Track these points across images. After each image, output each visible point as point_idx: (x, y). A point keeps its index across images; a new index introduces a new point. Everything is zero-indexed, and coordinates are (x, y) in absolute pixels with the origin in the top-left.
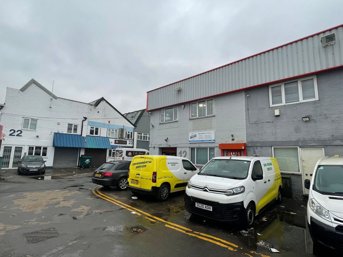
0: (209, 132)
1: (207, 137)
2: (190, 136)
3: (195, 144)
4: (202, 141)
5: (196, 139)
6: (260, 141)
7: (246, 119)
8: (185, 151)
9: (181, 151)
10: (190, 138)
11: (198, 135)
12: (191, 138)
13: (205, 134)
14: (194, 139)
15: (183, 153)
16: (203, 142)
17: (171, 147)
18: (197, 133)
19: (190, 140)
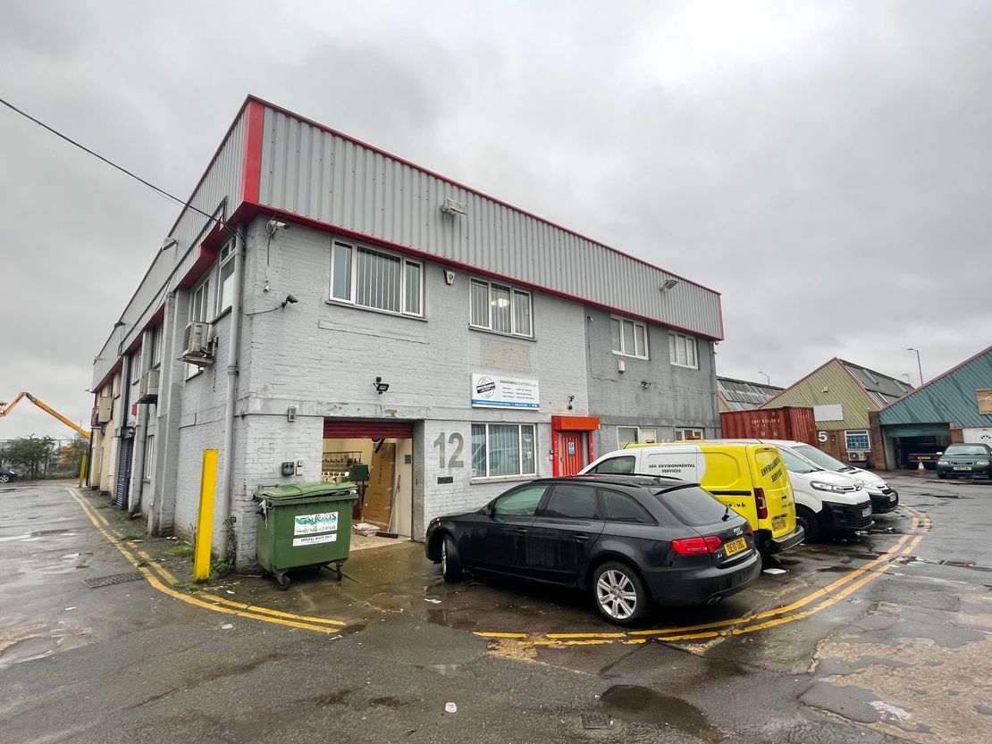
0: (527, 381)
1: (522, 396)
2: (475, 384)
3: (489, 412)
4: (511, 404)
5: (495, 396)
6: (605, 413)
7: (587, 367)
8: (456, 436)
9: (443, 434)
10: (475, 391)
11: (499, 386)
12: (479, 392)
13: (518, 386)
14: (488, 396)
15: (451, 442)
16: (513, 408)
17: (398, 416)
18: (496, 379)
19: (476, 396)
